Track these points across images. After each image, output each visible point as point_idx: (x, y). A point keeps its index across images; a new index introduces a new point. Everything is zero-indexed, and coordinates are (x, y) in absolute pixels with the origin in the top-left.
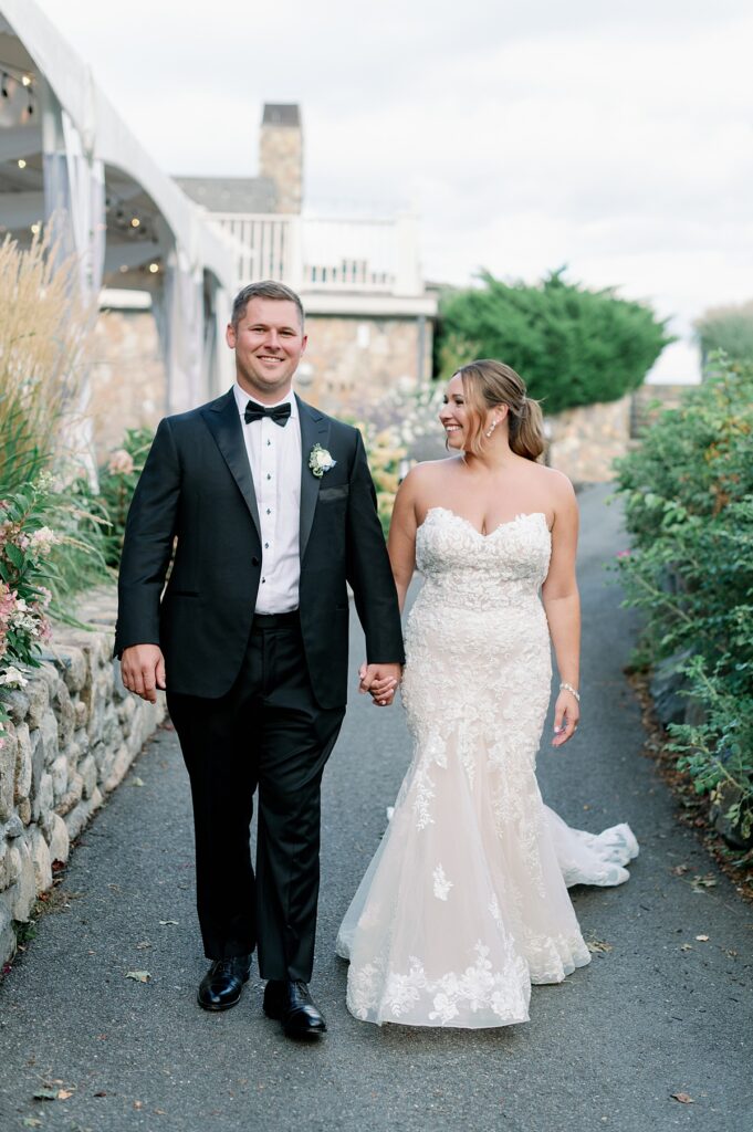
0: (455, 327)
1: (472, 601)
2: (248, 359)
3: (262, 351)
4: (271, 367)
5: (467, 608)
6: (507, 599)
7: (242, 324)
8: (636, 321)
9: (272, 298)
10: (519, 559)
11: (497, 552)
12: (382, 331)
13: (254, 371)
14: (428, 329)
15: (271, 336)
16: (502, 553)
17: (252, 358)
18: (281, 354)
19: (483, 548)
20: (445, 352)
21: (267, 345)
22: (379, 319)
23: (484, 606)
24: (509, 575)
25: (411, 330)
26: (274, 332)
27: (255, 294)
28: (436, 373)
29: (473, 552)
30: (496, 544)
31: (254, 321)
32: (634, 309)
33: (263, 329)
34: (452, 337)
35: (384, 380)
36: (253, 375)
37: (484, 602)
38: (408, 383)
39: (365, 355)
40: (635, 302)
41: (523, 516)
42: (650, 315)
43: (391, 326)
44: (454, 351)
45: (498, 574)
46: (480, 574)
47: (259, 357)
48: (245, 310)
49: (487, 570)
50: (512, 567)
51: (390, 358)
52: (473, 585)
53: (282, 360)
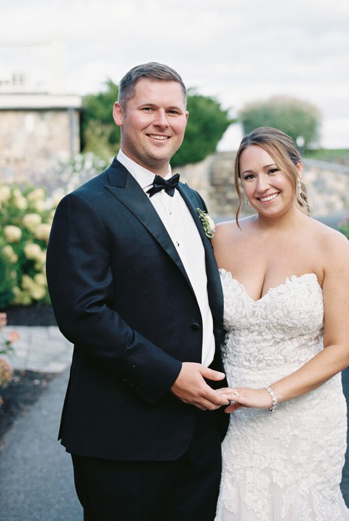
0: (93, 116)
1: (249, 361)
2: (137, 137)
3: (151, 130)
4: (159, 145)
5: (245, 367)
6: (281, 357)
7: (131, 104)
8: (210, 109)
9: (160, 79)
10: (287, 323)
11: (266, 316)
12: (42, 119)
13: (143, 148)
14: (76, 118)
15: (160, 116)
16: (270, 317)
17: (142, 135)
18: (168, 132)
19: (254, 312)
20: (88, 133)
21: (157, 123)
22: (41, 111)
23: (260, 365)
24: (281, 336)
25: (63, 119)
26: (162, 111)
27: (144, 76)
28: (83, 147)
29: (245, 316)
30: (265, 309)
31: (144, 101)
32: (209, 101)
33: (151, 108)
34: (92, 123)
35: (46, 154)
36: (142, 152)
37: (259, 361)
38: (64, 155)
39: (32, 137)
40: (209, 97)
41: (294, 278)
42: (218, 105)
43: (49, 116)
44: (93, 132)
45: (270, 337)
46: (255, 336)
47: (148, 135)
48: (134, 91)
49: (260, 334)
50: (283, 330)
51: (50, 138)
52: (249, 346)
53: (169, 137)
